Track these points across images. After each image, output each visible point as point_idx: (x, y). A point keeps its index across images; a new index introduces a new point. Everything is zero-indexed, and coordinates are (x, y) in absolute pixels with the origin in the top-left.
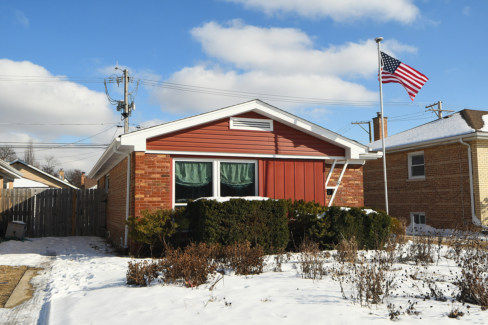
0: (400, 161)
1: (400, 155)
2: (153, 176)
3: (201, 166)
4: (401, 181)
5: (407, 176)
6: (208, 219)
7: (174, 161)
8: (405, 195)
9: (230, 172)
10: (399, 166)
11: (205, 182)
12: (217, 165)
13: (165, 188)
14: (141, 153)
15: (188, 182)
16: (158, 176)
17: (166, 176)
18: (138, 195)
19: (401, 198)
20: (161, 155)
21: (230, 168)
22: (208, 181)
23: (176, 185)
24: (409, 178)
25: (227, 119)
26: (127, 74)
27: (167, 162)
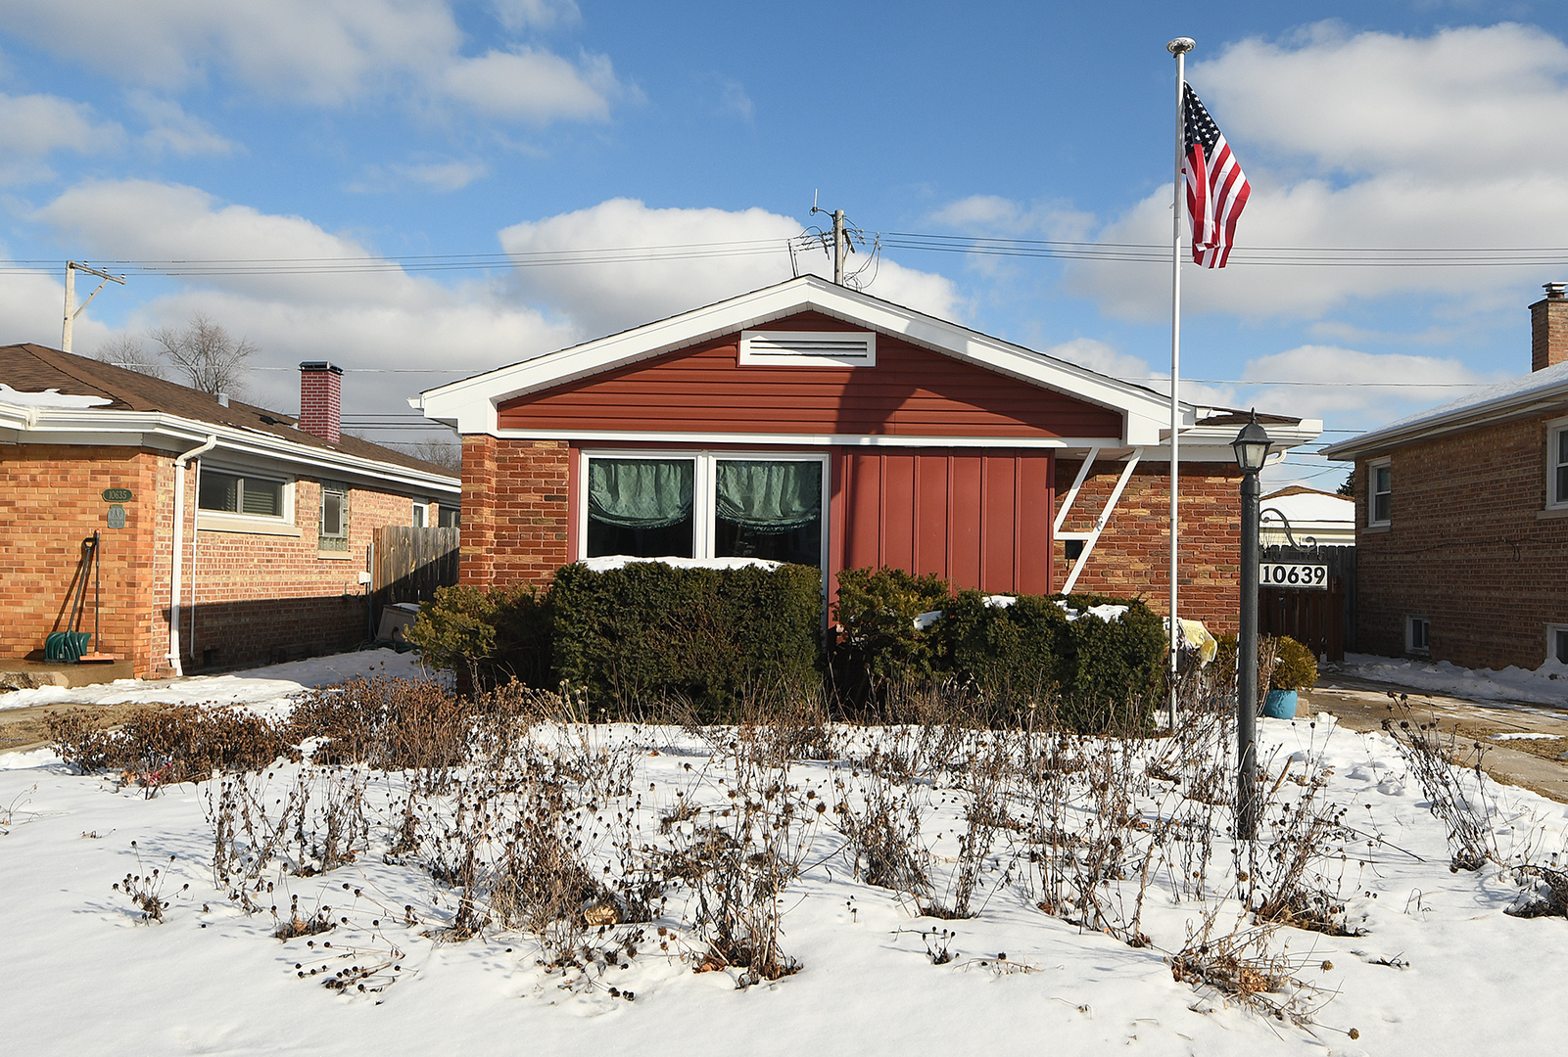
0: (1524, 448)
1: (1525, 430)
2: (522, 498)
3: (665, 470)
4: (1523, 518)
5: (1540, 501)
6: (561, 616)
7: (584, 458)
8: (1534, 564)
9: (750, 487)
10: (1521, 465)
11: (673, 514)
12: (706, 468)
13: (553, 529)
14: (477, 437)
15: (626, 514)
16: (535, 498)
17: (559, 498)
18: (466, 548)
19: (1524, 574)
20: (544, 442)
21: (750, 477)
22: (683, 512)
23: (591, 523)
24: (1549, 506)
25: (732, 338)
26: (840, 223)
27: (560, 461)
